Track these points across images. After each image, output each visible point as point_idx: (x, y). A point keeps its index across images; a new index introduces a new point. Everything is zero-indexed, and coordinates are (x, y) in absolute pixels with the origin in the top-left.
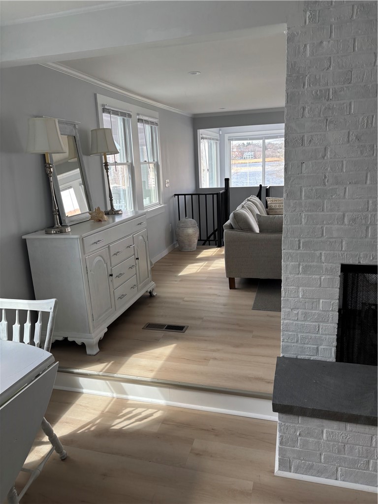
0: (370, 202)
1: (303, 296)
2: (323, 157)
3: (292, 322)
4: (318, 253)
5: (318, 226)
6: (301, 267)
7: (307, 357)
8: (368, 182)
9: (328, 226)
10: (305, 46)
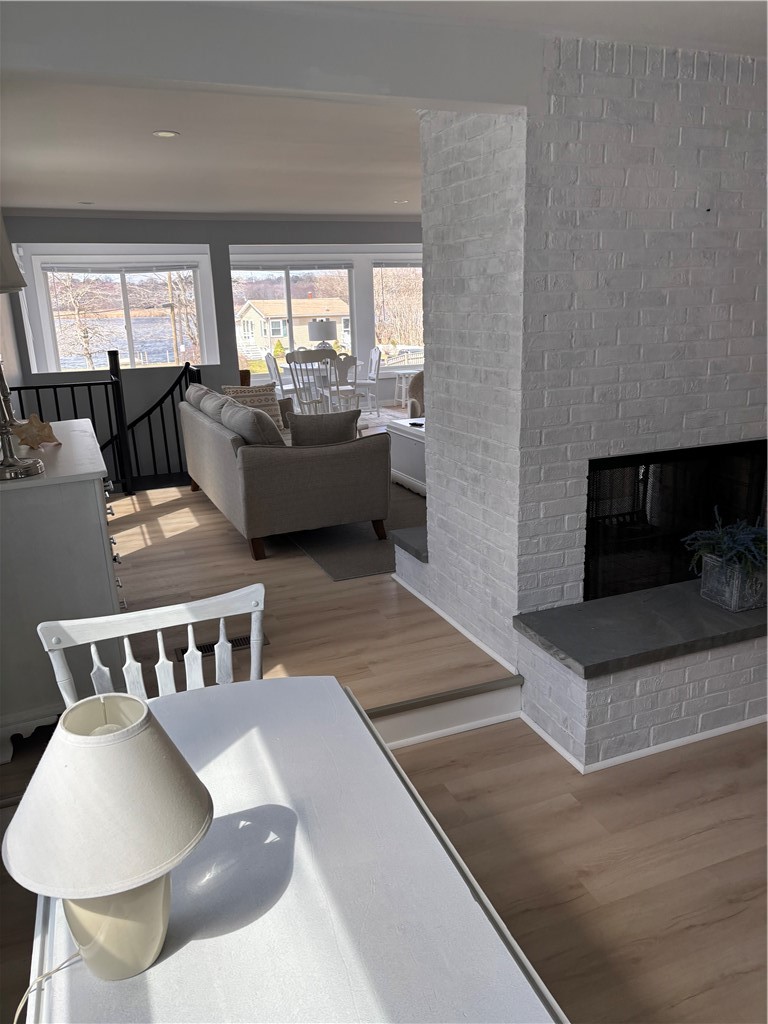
0: (621, 369)
1: (545, 514)
2: (570, 308)
3: (530, 557)
4: (562, 447)
5: (563, 408)
6: (543, 471)
7: (548, 606)
8: (618, 343)
9: (576, 406)
10: (549, 145)
